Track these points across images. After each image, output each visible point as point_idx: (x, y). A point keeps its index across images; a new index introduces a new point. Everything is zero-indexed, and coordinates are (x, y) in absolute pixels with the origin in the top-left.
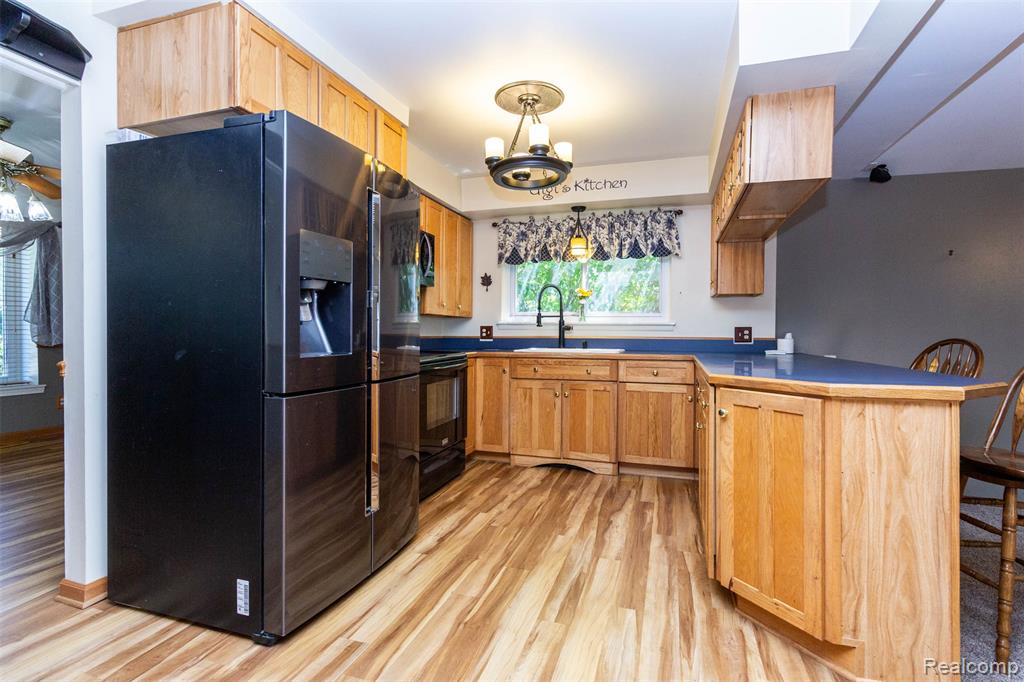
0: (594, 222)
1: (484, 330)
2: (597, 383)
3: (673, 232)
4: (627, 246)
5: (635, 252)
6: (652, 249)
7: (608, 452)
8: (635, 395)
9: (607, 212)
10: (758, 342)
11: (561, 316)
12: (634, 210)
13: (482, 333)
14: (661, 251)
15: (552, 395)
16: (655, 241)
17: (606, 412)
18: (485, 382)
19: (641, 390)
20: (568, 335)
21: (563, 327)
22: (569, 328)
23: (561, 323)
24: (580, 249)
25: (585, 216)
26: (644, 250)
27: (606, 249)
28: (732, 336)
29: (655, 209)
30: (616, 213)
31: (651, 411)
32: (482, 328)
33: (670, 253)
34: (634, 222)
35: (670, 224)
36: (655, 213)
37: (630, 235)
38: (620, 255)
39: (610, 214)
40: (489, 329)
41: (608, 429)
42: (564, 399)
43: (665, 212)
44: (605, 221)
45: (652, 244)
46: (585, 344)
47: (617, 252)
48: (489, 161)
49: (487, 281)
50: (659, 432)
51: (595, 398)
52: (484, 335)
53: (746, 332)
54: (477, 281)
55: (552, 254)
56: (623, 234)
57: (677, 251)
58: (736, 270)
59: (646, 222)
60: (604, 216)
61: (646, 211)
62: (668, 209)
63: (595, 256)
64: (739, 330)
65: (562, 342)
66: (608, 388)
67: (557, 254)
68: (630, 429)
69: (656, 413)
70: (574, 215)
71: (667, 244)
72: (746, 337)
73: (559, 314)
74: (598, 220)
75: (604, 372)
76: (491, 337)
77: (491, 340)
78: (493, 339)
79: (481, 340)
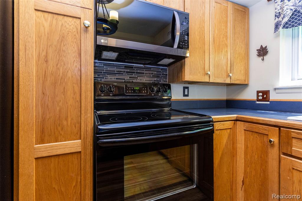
1: (261, 94)
13: (258, 96)
18: (246, 147)
32: (258, 92)
40: (266, 94)
49: (263, 52)
52: (260, 98)
54: (253, 53)
76: (270, 100)
77: (268, 103)
78: (271, 102)
79: (257, 102)
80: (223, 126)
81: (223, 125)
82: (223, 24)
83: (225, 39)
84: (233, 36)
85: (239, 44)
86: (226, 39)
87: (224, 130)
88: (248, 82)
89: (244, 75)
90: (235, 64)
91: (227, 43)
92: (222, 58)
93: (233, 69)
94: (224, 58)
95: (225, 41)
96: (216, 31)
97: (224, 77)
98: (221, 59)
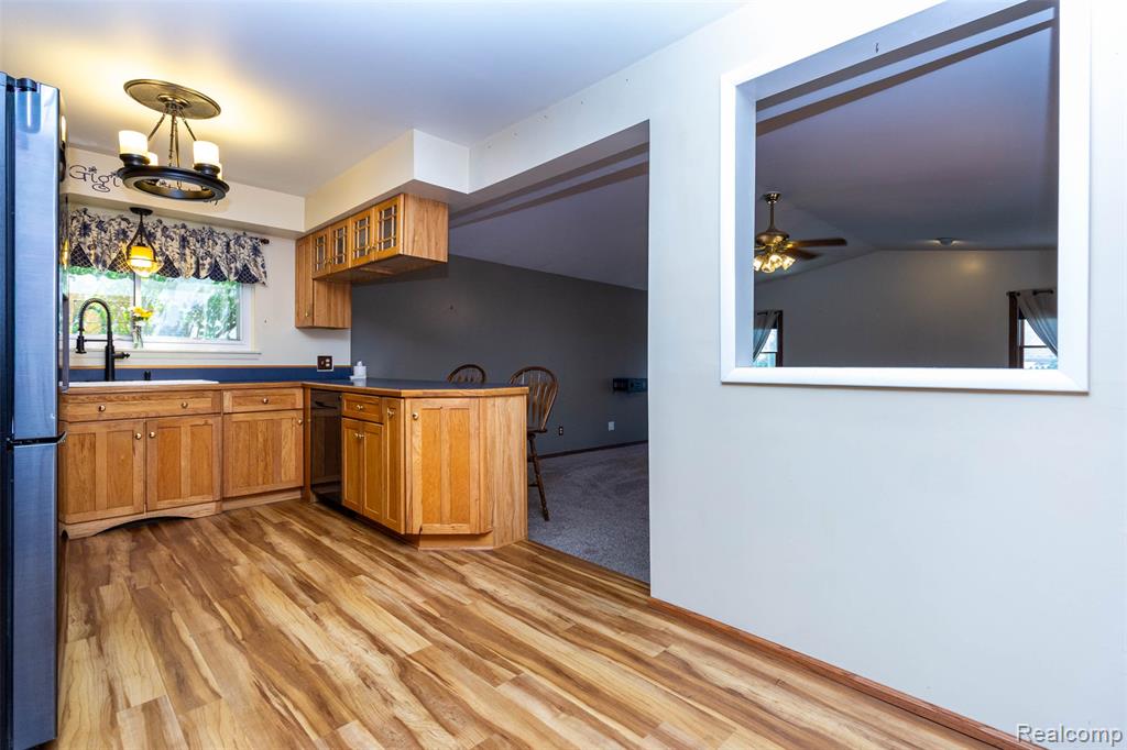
0: (159, 230)
2: (195, 418)
3: (259, 260)
4: (207, 266)
5: (216, 274)
6: (236, 273)
7: (211, 490)
8: (243, 425)
9: (179, 223)
10: (338, 369)
11: (110, 340)
12: (215, 228)
14: (245, 277)
15: (130, 438)
16: (239, 265)
17: (207, 448)
19: (249, 419)
20: (119, 364)
21: (110, 354)
22: (123, 356)
23: (109, 349)
24: (142, 259)
25: (149, 221)
26: (226, 273)
27: (176, 265)
28: (316, 364)
29: (241, 233)
30: (190, 226)
31: (261, 440)
33: (256, 281)
34: (214, 241)
35: (256, 251)
36: (239, 237)
37: (208, 254)
38: (197, 275)
39: (184, 227)
41: (210, 466)
42: (148, 439)
43: (251, 238)
44: (175, 233)
45: (236, 268)
46: (147, 375)
47: (193, 271)
48: (126, 158)
50: (270, 458)
51: (192, 433)
53: (328, 360)
55: (92, 259)
56: (201, 252)
57: (264, 280)
58: (329, 305)
59: (228, 245)
60: (175, 226)
61: (230, 233)
62: (254, 235)
63: (161, 272)
64: (321, 359)
65: (109, 373)
66: (210, 421)
67: (97, 260)
68: (237, 461)
69: (266, 441)
70: (135, 219)
71: (254, 271)
72: (328, 365)
73: (105, 337)
74: (165, 229)
75: (204, 404)
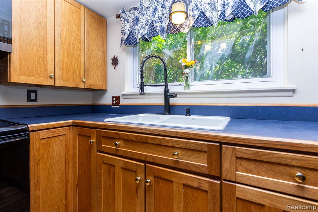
1: (114, 99)
11: (166, 86)
13: (113, 101)
21: (168, 95)
22: (174, 96)
23: (167, 91)
32: (113, 97)
40: (117, 98)
49: (115, 62)
52: (114, 102)
54: (110, 62)
65: (167, 109)
73: (163, 83)
76: (120, 105)
77: (118, 107)
78: (120, 106)
79: (113, 107)
80: (52, 134)
81: (53, 132)
82: (74, 26)
83: (77, 42)
84: (88, 41)
85: (96, 51)
86: (79, 43)
87: (54, 138)
88: (105, 88)
89: (101, 81)
90: (90, 69)
91: (79, 47)
92: (74, 61)
93: (88, 74)
94: (76, 61)
95: (78, 45)
96: (65, 32)
97: (77, 81)
98: (72, 63)
